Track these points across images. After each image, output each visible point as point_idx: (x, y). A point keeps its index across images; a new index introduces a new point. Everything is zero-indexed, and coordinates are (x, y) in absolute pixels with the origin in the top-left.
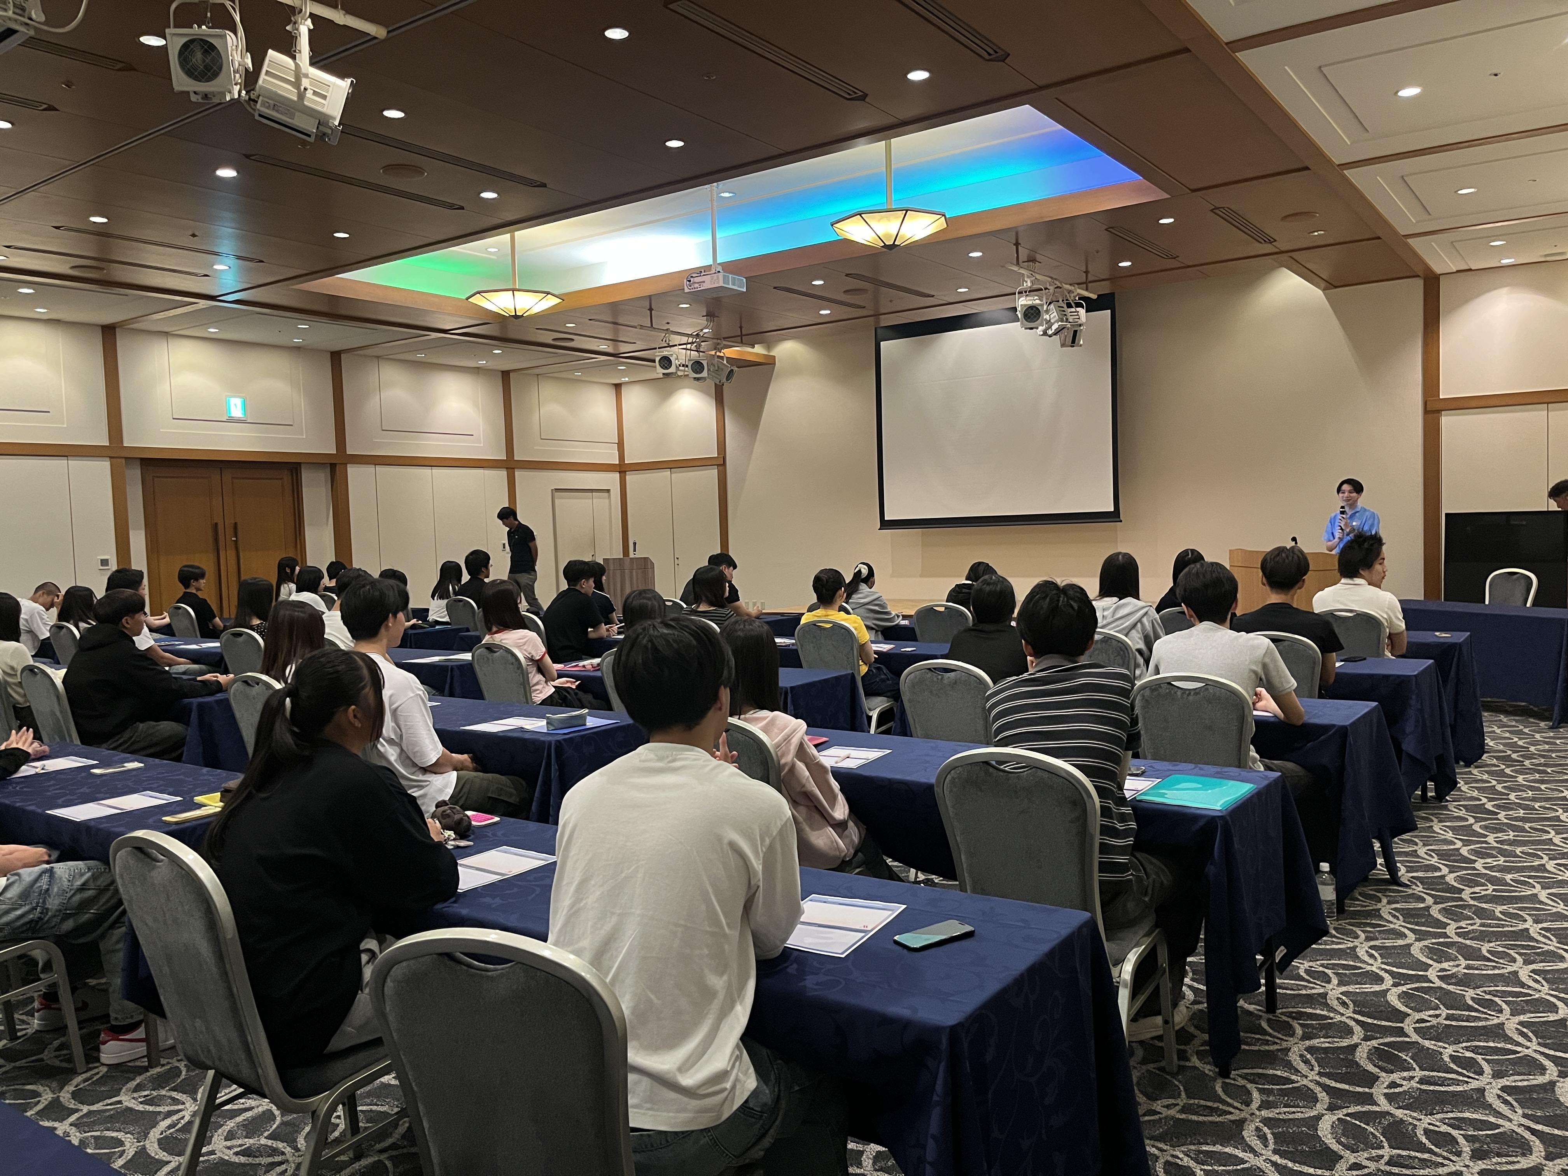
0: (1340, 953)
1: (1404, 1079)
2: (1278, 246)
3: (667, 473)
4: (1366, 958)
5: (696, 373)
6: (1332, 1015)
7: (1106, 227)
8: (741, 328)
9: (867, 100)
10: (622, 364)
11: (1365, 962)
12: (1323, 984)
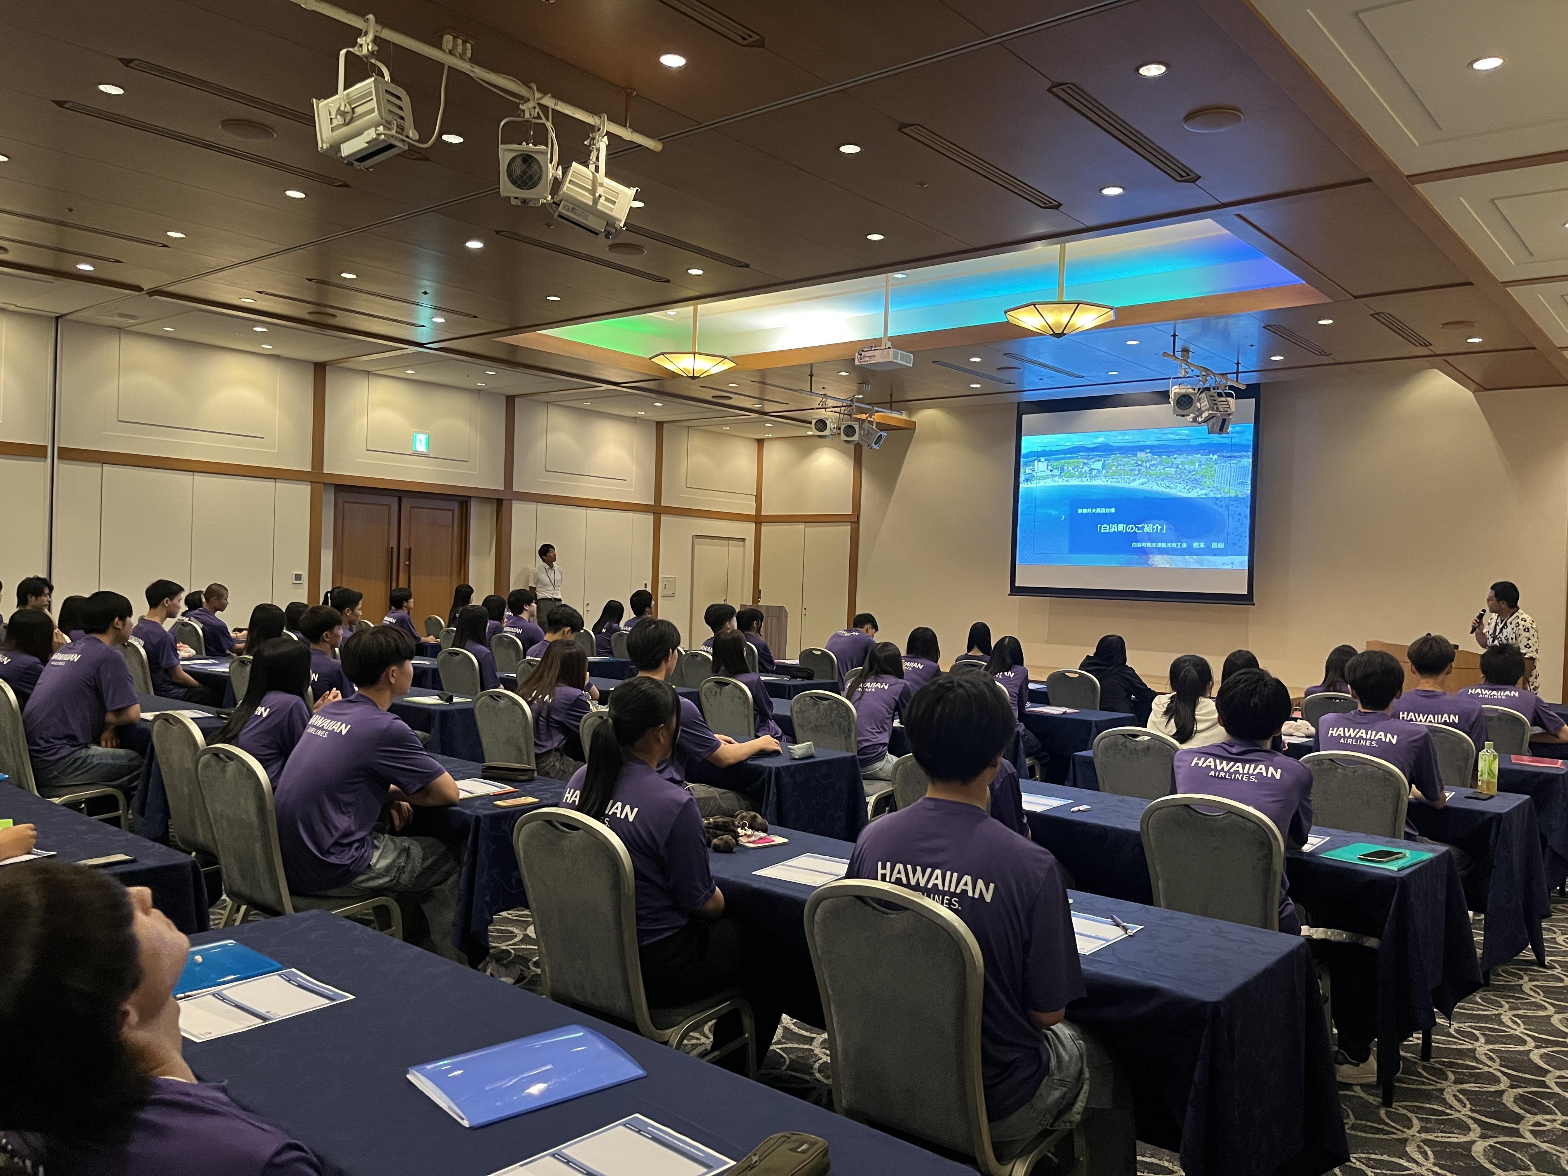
0: (1486, 1019)
1: (1548, 1121)
2: (1433, 350)
3: (802, 526)
4: (1510, 1024)
5: (847, 436)
6: (1480, 1066)
7: (1264, 325)
8: (891, 395)
9: (1060, 209)
10: (769, 422)
11: (1508, 1027)
12: (1472, 1042)
